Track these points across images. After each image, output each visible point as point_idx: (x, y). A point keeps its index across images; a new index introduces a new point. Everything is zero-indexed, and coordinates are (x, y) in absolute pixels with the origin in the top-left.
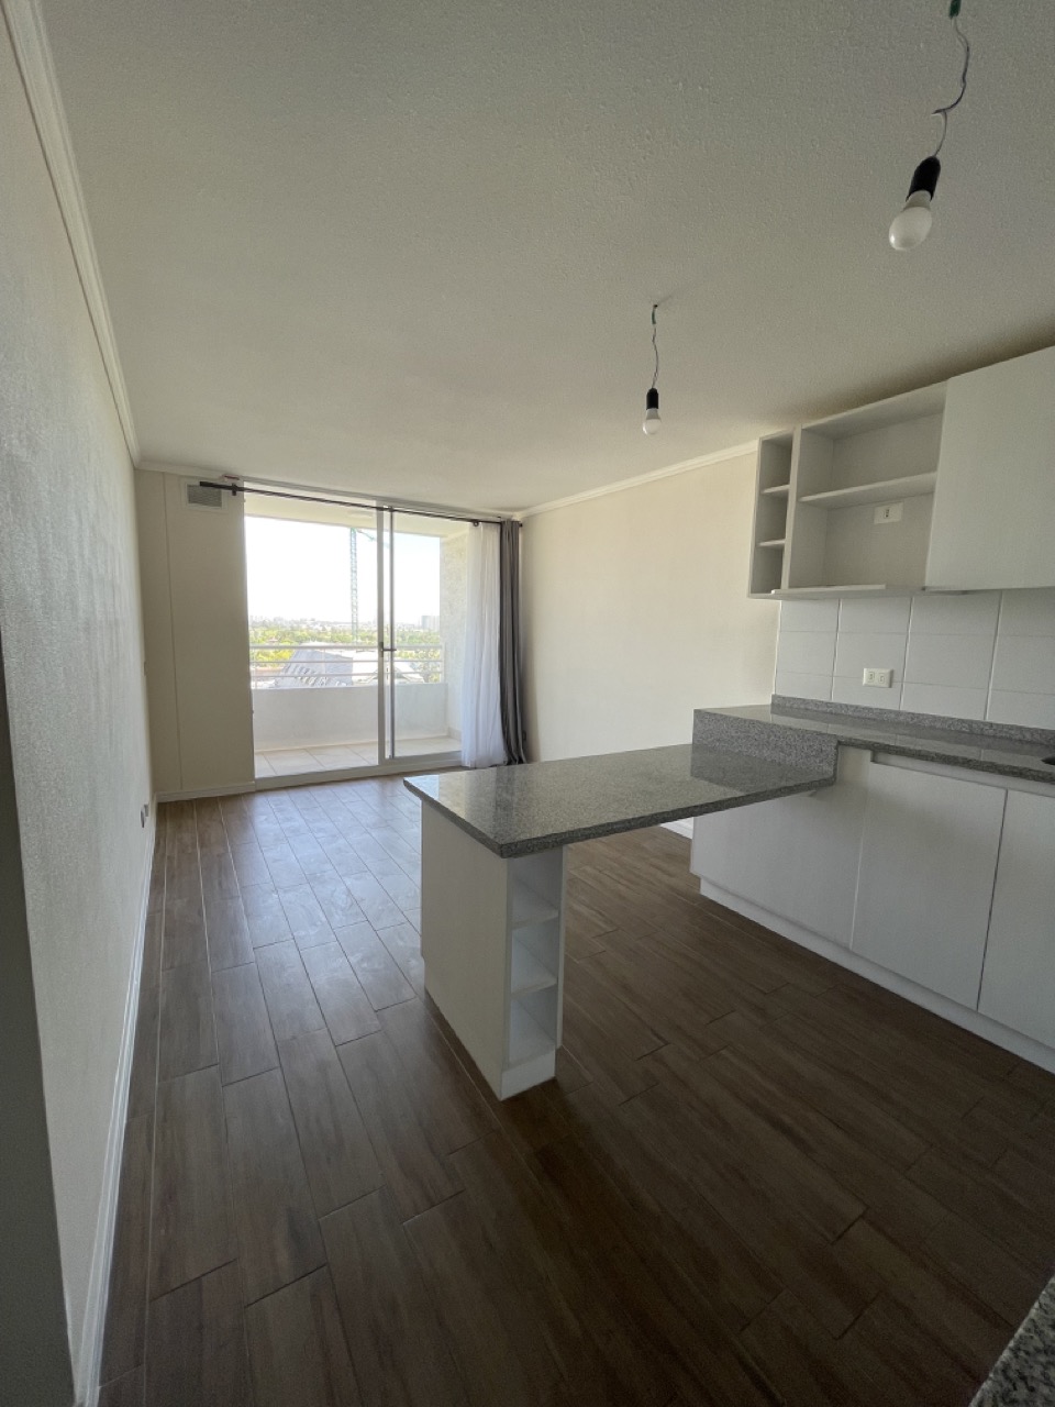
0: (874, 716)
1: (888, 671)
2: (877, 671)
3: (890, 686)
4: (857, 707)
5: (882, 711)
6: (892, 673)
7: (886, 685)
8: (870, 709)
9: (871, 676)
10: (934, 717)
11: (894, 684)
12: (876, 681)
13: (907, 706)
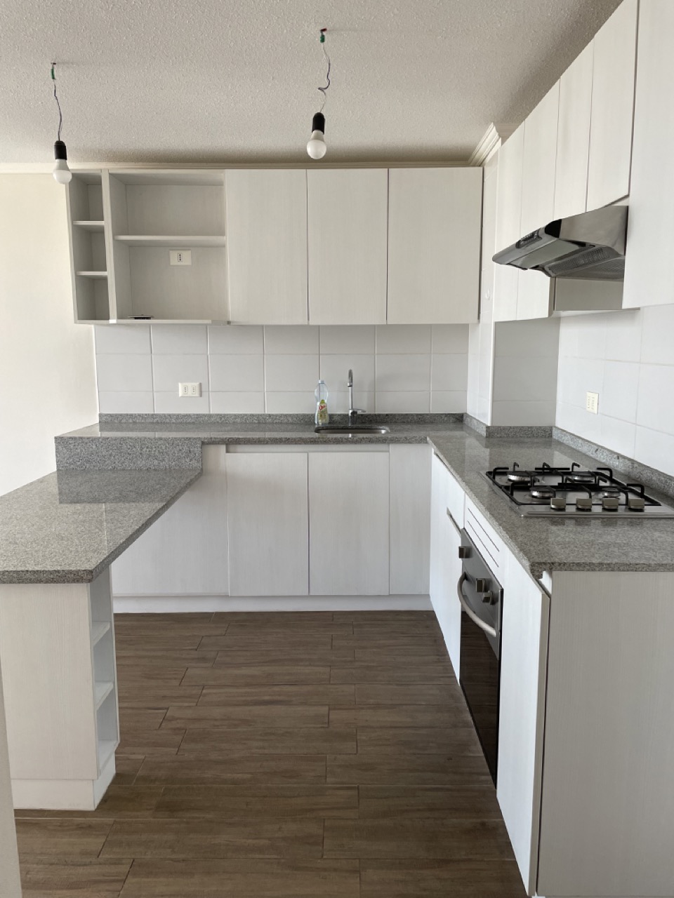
0: (193, 420)
1: (198, 383)
2: (190, 385)
3: (201, 396)
4: (178, 415)
5: (198, 416)
6: (200, 384)
7: (197, 394)
8: (189, 416)
9: (185, 389)
10: (235, 415)
11: (203, 393)
12: (190, 393)
13: (215, 410)
